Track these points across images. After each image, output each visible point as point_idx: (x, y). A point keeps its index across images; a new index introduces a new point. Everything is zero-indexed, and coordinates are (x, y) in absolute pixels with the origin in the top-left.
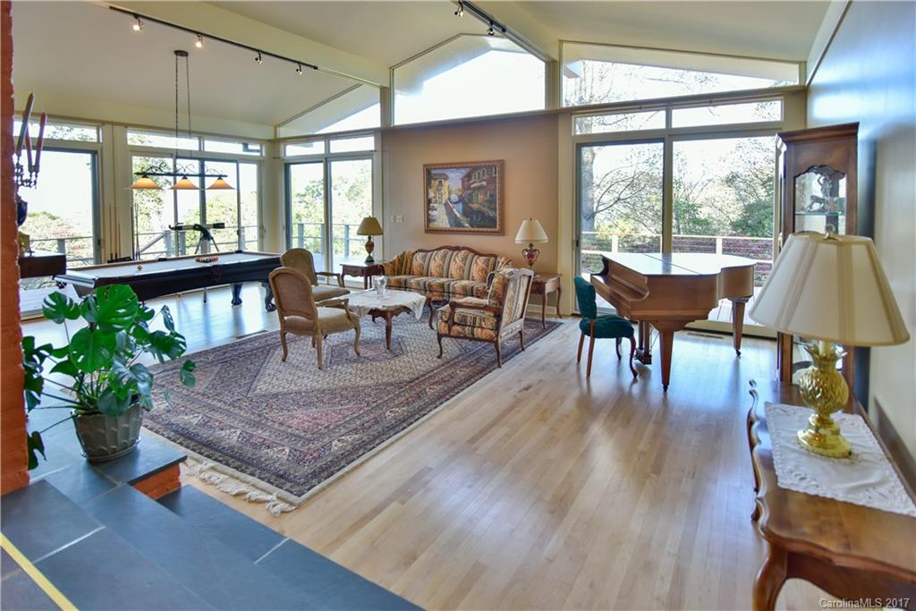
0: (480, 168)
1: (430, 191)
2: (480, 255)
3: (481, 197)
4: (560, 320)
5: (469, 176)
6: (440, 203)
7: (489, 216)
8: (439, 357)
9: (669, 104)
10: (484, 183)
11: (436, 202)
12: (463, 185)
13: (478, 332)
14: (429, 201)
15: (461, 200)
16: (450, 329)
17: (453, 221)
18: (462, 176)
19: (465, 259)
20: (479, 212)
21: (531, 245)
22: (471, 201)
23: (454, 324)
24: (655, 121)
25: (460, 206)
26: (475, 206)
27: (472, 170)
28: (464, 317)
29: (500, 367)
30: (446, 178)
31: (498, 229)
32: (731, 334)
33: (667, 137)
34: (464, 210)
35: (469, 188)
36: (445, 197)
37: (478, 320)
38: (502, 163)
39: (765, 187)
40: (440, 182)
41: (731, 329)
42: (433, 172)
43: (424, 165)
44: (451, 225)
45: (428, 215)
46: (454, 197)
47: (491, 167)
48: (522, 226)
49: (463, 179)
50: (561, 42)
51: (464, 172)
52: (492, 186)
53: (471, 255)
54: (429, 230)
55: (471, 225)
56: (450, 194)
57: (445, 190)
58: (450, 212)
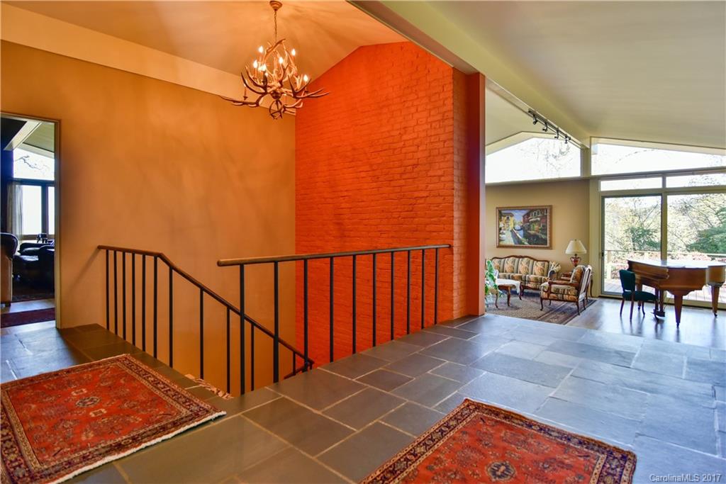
0: (536, 210)
1: (501, 223)
2: (538, 261)
3: (536, 227)
4: (593, 299)
5: (528, 215)
6: (508, 230)
7: (542, 238)
8: (541, 310)
9: (664, 174)
10: (539, 219)
11: (505, 230)
12: (524, 221)
13: (566, 297)
14: (500, 229)
15: (522, 228)
16: (548, 295)
17: (516, 241)
18: (523, 214)
19: (528, 263)
20: (534, 236)
21: (576, 255)
22: (529, 229)
23: (551, 293)
24: (656, 183)
25: (522, 232)
26: (532, 232)
27: (530, 211)
28: (558, 290)
29: (579, 314)
30: (512, 216)
31: (548, 245)
32: (711, 308)
33: (664, 193)
34: (524, 234)
35: (528, 222)
36: (511, 227)
37: (566, 291)
38: (551, 207)
39: (718, 216)
40: (508, 218)
41: (711, 306)
42: (503, 212)
43: (497, 208)
44: (515, 244)
45: (499, 237)
46: (518, 227)
47: (543, 209)
48: (570, 244)
49: (524, 217)
50: (591, 137)
51: (525, 212)
52: (544, 221)
53: (531, 261)
54: (499, 246)
55: (528, 242)
56: (514, 224)
57: (511, 223)
58: (514, 236)
